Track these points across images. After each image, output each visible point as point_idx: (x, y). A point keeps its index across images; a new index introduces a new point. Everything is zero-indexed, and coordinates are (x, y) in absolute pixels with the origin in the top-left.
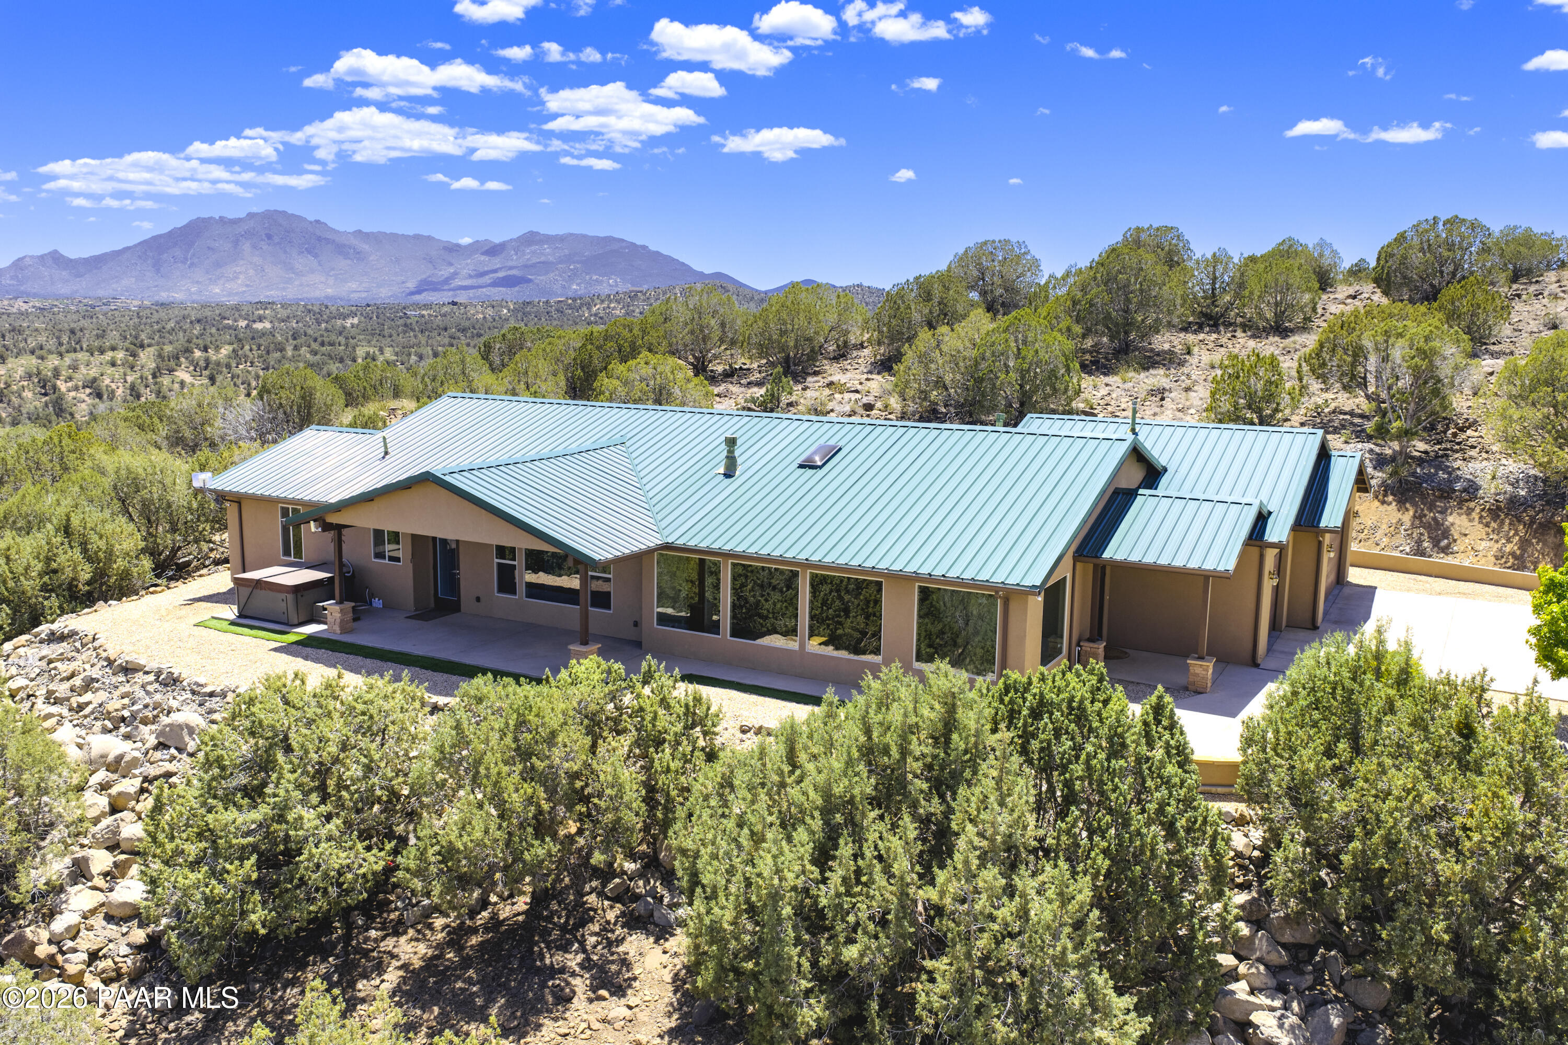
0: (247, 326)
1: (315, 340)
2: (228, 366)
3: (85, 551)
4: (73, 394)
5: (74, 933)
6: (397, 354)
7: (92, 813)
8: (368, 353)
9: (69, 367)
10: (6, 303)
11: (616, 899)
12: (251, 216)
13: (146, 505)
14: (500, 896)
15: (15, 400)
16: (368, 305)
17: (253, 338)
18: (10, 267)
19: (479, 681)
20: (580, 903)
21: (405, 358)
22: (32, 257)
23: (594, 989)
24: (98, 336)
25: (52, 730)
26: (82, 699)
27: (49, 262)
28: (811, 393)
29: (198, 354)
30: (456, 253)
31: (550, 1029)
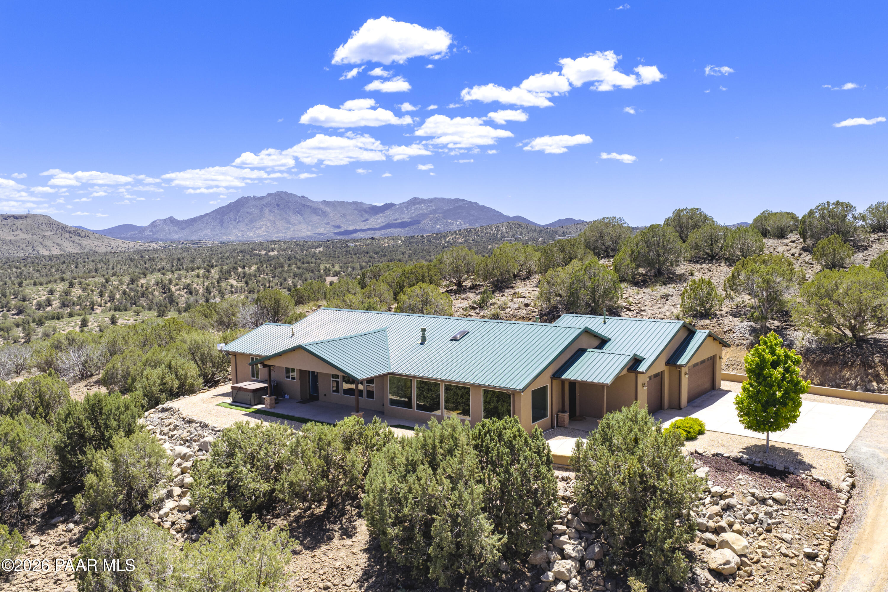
0: (266, 254)
1: (300, 261)
2: (255, 276)
3: (176, 375)
4: (178, 292)
5: (167, 515)
6: (341, 267)
7: (175, 474)
8: (326, 267)
9: (177, 278)
10: (147, 244)
11: (356, 507)
12: (269, 195)
13: (202, 355)
14: (316, 506)
15: (150, 296)
16: (328, 241)
17: (268, 260)
18: (149, 226)
19: (309, 424)
20: (343, 509)
21: (345, 269)
22: (160, 220)
23: (341, 536)
24: (191, 262)
25: (162, 445)
26: (173, 433)
27: (168, 222)
28: (504, 298)
29: (240, 270)
30: (375, 210)
31: (324, 548)
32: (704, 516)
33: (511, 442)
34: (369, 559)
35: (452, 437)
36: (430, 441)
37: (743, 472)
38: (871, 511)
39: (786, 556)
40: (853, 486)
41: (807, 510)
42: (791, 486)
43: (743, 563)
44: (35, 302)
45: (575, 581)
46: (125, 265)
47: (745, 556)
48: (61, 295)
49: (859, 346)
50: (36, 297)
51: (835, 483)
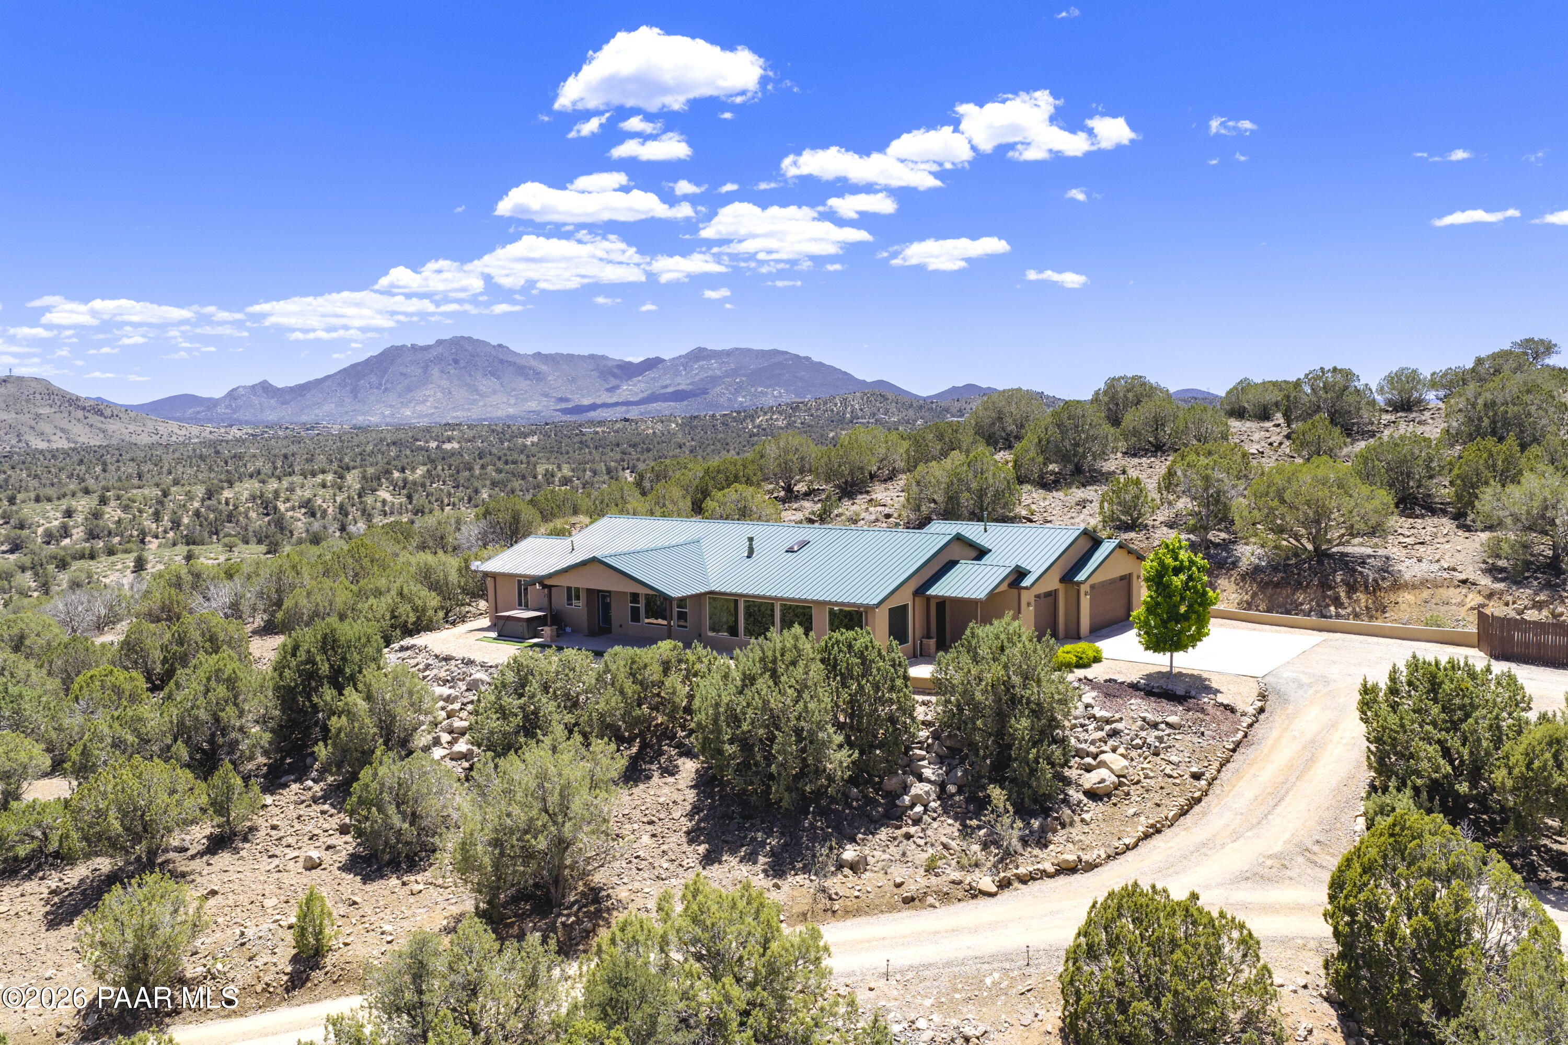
0: (438, 447)
1: (499, 459)
2: (423, 485)
3: (411, 606)
4: (290, 513)
6: (573, 470)
7: (438, 719)
8: (547, 470)
9: (287, 490)
10: (223, 430)
11: (676, 747)
12: (440, 342)
14: (625, 747)
15: (243, 520)
16: (546, 424)
17: (443, 459)
18: (224, 397)
20: (660, 749)
21: (580, 473)
22: (244, 387)
23: (662, 774)
24: (307, 460)
26: (425, 674)
27: (260, 391)
28: (855, 507)
29: (396, 474)
30: (628, 371)
31: (642, 786)
32: (1086, 741)
33: (862, 653)
34: (698, 794)
35: (795, 647)
36: (770, 654)
37: (1136, 697)
38: (1274, 734)
39: (1170, 776)
40: (1262, 710)
41: (1203, 734)
42: (1188, 710)
43: (1121, 784)
44: (40, 531)
45: (933, 805)
46: (191, 466)
47: (1124, 776)
48: (86, 519)
49: (1320, 562)
50: (42, 521)
51: (1240, 707)
